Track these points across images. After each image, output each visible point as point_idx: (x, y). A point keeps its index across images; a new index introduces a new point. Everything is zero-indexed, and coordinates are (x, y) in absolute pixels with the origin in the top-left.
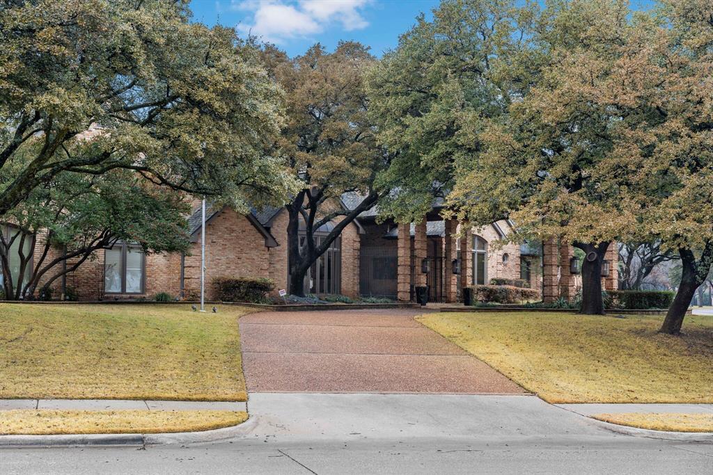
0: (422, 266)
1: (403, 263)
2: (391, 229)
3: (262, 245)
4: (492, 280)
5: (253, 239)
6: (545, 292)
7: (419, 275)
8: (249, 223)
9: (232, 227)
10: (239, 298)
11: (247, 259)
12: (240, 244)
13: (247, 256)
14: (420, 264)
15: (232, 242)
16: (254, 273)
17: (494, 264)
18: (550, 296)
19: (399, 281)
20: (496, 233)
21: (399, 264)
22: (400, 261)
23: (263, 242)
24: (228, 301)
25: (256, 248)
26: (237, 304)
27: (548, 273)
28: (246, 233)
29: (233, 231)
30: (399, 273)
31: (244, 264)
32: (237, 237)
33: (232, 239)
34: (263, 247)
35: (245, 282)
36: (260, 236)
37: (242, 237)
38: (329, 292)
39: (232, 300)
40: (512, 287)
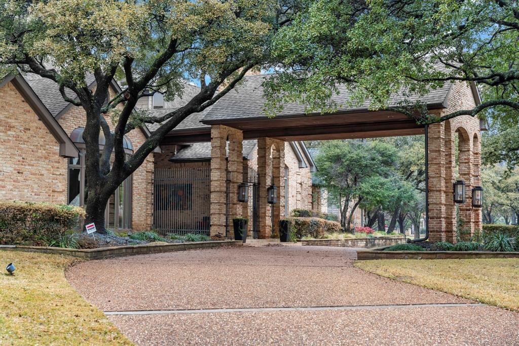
0: (238, 193)
1: (218, 189)
2: (179, 151)
3: (54, 154)
4: (295, 211)
5: (41, 143)
6: (431, 225)
7: (234, 204)
8: (37, 117)
9: (9, 120)
10: (25, 238)
11: (32, 174)
12: (21, 149)
13: (33, 169)
14: (236, 190)
15: (8, 145)
16: (43, 196)
17: (294, 193)
18: (437, 231)
19: (212, 212)
20: (294, 157)
21: (212, 190)
22: (214, 185)
23: (57, 148)
24: (6, 243)
25: (46, 158)
26: (23, 249)
27: (434, 201)
28: (31, 132)
29: (11, 127)
30: (212, 201)
31: (28, 183)
32: (17, 138)
33: (9, 141)
34: (57, 157)
35: (36, 211)
36: (53, 138)
37: (25, 138)
38: (120, 226)
39: (12, 241)
40: (322, 220)
